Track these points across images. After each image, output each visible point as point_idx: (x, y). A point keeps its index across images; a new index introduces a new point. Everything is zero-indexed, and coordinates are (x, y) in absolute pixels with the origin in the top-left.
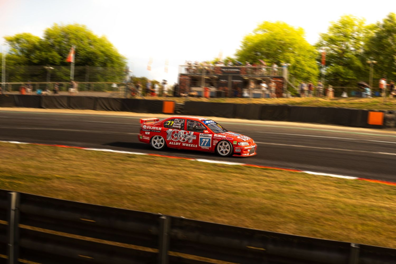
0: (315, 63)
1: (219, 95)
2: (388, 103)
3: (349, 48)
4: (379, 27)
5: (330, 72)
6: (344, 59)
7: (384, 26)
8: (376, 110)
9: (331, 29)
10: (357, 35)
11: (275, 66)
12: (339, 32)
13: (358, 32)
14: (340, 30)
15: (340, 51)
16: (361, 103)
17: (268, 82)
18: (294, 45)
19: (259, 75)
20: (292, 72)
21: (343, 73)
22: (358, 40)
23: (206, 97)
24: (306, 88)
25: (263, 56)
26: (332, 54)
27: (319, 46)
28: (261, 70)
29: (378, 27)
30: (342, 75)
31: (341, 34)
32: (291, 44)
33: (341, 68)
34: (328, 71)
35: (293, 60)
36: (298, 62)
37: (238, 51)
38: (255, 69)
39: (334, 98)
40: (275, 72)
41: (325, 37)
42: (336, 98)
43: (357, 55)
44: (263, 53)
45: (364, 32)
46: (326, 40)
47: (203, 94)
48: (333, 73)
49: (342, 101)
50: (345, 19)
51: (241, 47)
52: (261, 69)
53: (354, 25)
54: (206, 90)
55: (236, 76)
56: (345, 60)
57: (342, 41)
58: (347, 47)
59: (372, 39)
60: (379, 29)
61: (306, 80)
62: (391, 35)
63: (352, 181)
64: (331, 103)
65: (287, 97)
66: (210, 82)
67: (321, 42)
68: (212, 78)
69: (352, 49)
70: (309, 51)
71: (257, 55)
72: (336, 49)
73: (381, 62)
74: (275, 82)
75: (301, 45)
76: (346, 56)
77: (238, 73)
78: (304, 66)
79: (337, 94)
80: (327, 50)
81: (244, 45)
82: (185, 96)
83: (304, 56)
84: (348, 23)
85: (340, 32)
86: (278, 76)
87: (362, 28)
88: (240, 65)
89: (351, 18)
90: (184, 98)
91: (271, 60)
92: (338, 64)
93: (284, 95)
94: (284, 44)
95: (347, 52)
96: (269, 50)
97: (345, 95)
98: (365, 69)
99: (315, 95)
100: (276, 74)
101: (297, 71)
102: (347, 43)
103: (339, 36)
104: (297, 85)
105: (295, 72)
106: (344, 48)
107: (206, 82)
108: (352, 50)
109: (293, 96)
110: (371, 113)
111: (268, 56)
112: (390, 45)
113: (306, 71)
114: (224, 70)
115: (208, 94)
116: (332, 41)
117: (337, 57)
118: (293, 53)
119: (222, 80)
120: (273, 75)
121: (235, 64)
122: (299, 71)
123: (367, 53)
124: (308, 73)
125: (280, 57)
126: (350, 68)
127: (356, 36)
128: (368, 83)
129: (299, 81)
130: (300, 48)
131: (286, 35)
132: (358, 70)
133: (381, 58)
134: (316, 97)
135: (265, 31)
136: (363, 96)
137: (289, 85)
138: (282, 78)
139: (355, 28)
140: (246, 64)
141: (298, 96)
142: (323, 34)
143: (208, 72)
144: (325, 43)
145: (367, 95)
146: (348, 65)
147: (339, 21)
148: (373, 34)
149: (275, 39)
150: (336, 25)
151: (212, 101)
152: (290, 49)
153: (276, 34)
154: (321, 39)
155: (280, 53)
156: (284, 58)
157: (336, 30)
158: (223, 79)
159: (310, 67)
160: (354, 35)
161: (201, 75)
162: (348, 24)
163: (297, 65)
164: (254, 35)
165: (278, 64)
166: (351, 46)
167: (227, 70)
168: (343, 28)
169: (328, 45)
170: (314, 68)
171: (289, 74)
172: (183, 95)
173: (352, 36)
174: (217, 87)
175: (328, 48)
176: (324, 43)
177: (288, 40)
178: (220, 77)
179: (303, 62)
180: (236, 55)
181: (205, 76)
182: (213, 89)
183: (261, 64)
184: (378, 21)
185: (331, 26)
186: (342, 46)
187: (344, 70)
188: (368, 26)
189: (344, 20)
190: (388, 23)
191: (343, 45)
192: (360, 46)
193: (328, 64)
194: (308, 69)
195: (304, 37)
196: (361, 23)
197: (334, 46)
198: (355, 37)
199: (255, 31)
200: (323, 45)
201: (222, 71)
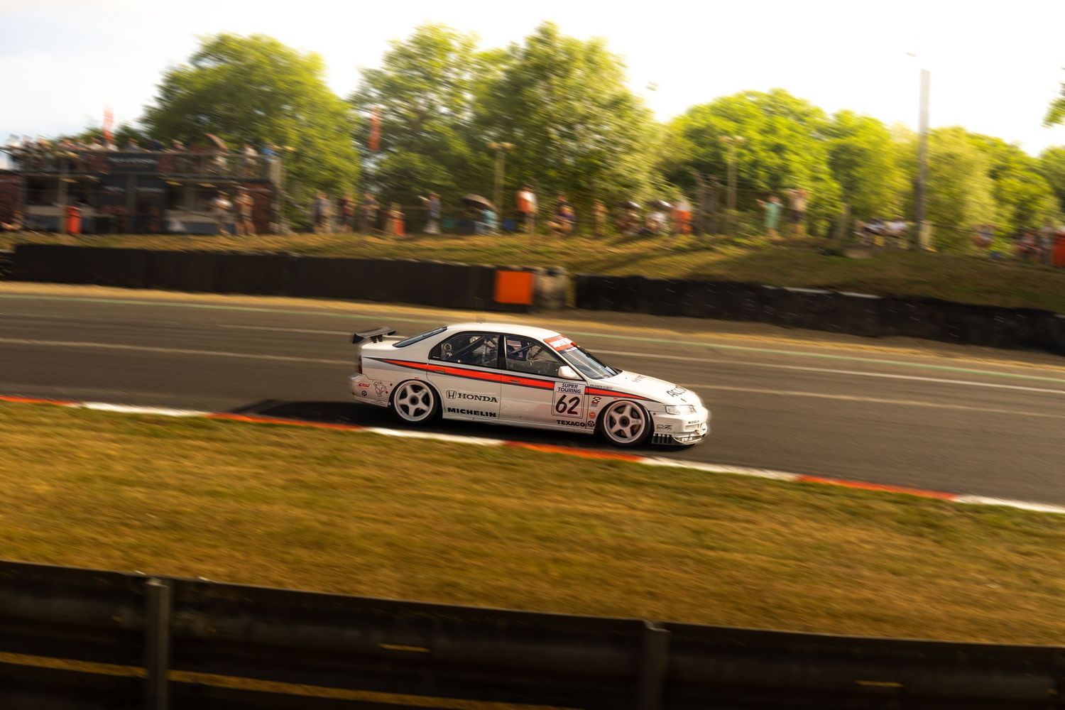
0: (352, 146)
1: (101, 226)
2: (540, 249)
3: (436, 109)
4: (516, 56)
5: (386, 167)
6: (424, 135)
7: (527, 55)
8: (515, 267)
9: (391, 59)
10: (456, 74)
11: (251, 152)
12: (412, 66)
13: (459, 66)
14: (413, 62)
15: (413, 116)
16: (472, 247)
17: (232, 194)
18: (295, 98)
19: (207, 175)
20: (292, 167)
21: (421, 172)
22: (457, 87)
23: (70, 233)
24: (328, 209)
25: (216, 125)
26: (392, 123)
27: (359, 100)
28: (213, 162)
29: (514, 58)
30: (419, 178)
31: (416, 73)
32: (291, 96)
33: (415, 159)
34: (383, 165)
35: (293, 135)
36: (307, 142)
37: (150, 111)
38: (198, 160)
39: (402, 235)
40: (249, 166)
41: (376, 80)
42: (410, 236)
43: (456, 127)
44: (214, 118)
45: (474, 69)
46: (378, 86)
47: (62, 224)
48: (397, 171)
49: (426, 243)
50: (428, 34)
51: (159, 100)
52: (212, 158)
53: (449, 50)
54: (69, 213)
55: (147, 176)
56: (426, 138)
57: (419, 90)
58: (432, 107)
59: (496, 86)
60: (515, 62)
61: (328, 186)
62: (545, 78)
64: (399, 248)
65: (280, 233)
66: (79, 194)
67: (364, 91)
68: (83, 183)
69: (444, 110)
70: (336, 114)
71: (198, 121)
72: (403, 111)
73: (520, 145)
74: (250, 194)
75: (316, 99)
76: (426, 128)
77: (152, 167)
78: (324, 153)
79: (414, 225)
80: (383, 112)
81: (166, 96)
82: (13, 231)
83: (323, 127)
84: (436, 45)
85: (416, 68)
86: (258, 177)
87: (471, 59)
88: (159, 147)
89: (443, 31)
90: (11, 235)
91: (235, 135)
92: (408, 147)
93: (275, 226)
94: (272, 96)
95: (432, 118)
96: (231, 110)
97: (433, 229)
98: (478, 163)
99: (356, 229)
100: (252, 174)
101: (304, 166)
102: (432, 96)
103: (412, 78)
104: (303, 197)
105: (301, 169)
106: (424, 108)
107: (70, 194)
108: (443, 114)
109: (295, 229)
110: (503, 274)
111: (227, 125)
112: (540, 104)
113: (327, 166)
114: (115, 160)
115: (75, 224)
116: (391, 89)
117: (405, 131)
118: (293, 117)
119: (110, 188)
120: (245, 177)
121: (143, 143)
122: (310, 164)
123: (483, 122)
124: (334, 169)
125: (262, 127)
126: (440, 159)
127: (452, 77)
128: (489, 198)
129: (311, 190)
130: (312, 105)
131: (277, 72)
132: (458, 165)
133: (519, 133)
134: (356, 234)
135: (221, 60)
136: (478, 229)
137: (288, 202)
138: (266, 183)
139: (453, 57)
140: (173, 146)
142: (370, 71)
143: (71, 165)
144: (374, 93)
145: (487, 228)
146: (435, 150)
147: (411, 39)
148: (498, 73)
149: (250, 82)
150: (403, 49)
151: (88, 244)
152: (287, 107)
153: (252, 67)
154: (366, 83)
155: (260, 118)
156: (271, 132)
157: (403, 62)
158: (113, 186)
159: (337, 154)
160: (449, 74)
161: (58, 173)
162: (434, 47)
163: (304, 148)
164: (191, 68)
165: (257, 144)
166: (443, 103)
167: (122, 160)
168: (423, 56)
169: (383, 99)
170: (348, 158)
171: (285, 174)
172: (9, 226)
173: (442, 77)
174: (97, 207)
175: (382, 106)
176: (373, 95)
177: (282, 85)
178: (105, 180)
179: (320, 143)
180: (144, 121)
181: (68, 176)
182: (87, 212)
183: (214, 145)
184: (514, 43)
185: (391, 49)
186: (418, 103)
187: (423, 162)
188: (486, 54)
189: (424, 37)
190: (539, 47)
191: (421, 101)
192: (463, 104)
193: (383, 147)
194: (335, 161)
195: (321, 78)
196: (467, 47)
197: (397, 101)
198: (451, 81)
199: (197, 58)
200: (371, 101)
201: (111, 164)
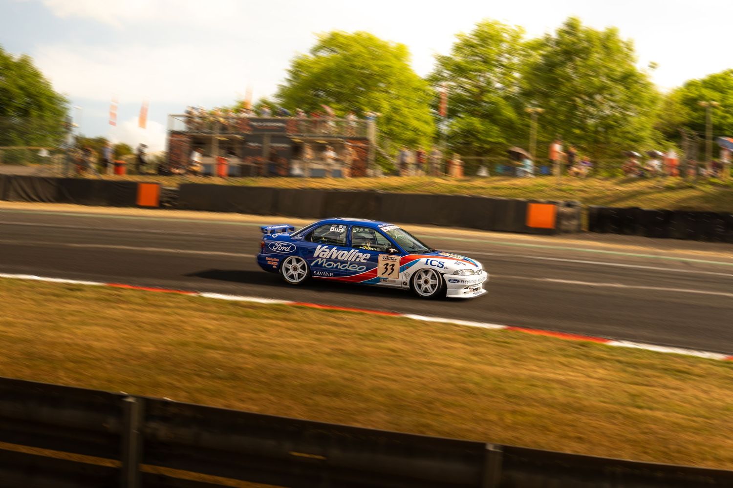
0: (428, 113)
1: (244, 171)
2: (564, 187)
3: (492, 85)
4: (549, 44)
5: (456, 129)
6: (484, 104)
7: (558, 43)
8: (542, 200)
9: (458, 49)
10: (508, 59)
11: (352, 117)
12: (474, 53)
13: (509, 53)
14: (475, 50)
15: (475, 90)
16: (513, 186)
17: (338, 148)
18: (387, 78)
19: (322, 135)
20: (385, 129)
21: (481, 131)
22: (509, 68)
23: (220, 176)
24: (410, 158)
25: (330, 99)
26: (459, 95)
27: (435, 80)
28: (326, 125)
29: (548, 46)
30: (480, 136)
31: (477, 58)
32: (383, 76)
33: (477, 123)
34: (453, 127)
35: (386, 106)
36: (396, 110)
37: (283, 89)
38: (315, 123)
39: (462, 178)
40: (352, 128)
41: (448, 64)
42: (467, 178)
43: (507, 98)
44: (329, 93)
45: (520, 54)
46: (449, 68)
47: (215, 170)
48: (463, 131)
49: (478, 183)
50: (486, 29)
51: (289, 80)
52: (325, 122)
53: (502, 41)
54: (220, 162)
55: (278, 135)
56: (485, 106)
57: (479, 71)
58: (489, 83)
59: (536, 68)
60: (549, 49)
61: (411, 143)
62: (571, 60)
63: (495, 333)
64: (458, 187)
65: (375, 176)
66: (228, 148)
67: (439, 73)
68: (232, 140)
69: (498, 85)
70: (417, 89)
71: (317, 96)
72: (468, 87)
73: (553, 111)
74: (353, 147)
75: (402, 78)
76: (486, 99)
77: (282, 129)
78: (408, 118)
79: (470, 171)
80: (451, 87)
81: (294, 78)
82: (179, 174)
83: (408, 99)
84: (491, 37)
85: (476, 55)
86: (358, 136)
87: (518, 47)
88: (286, 114)
89: (497, 27)
90: (178, 177)
91: (345, 105)
92: (472, 113)
93: (370, 172)
94: (370, 76)
95: (489, 92)
96: (341, 87)
97: (484, 172)
98: (523, 125)
99: (428, 173)
100: (354, 133)
101: (393, 128)
102: (489, 75)
103: (474, 62)
104: (393, 152)
105: (391, 130)
106: (484, 85)
107: (220, 148)
108: (497, 88)
109: (385, 174)
110: (533, 206)
111: (339, 97)
112: (569, 79)
113: (410, 128)
114: (255, 124)
115: (225, 170)
116: (460, 70)
117: (469, 101)
118: (387, 92)
119: (252, 144)
120: (349, 135)
121: (275, 112)
122: (398, 126)
123: (527, 94)
124: (415, 130)
125: (362, 99)
126: (494, 122)
127: (505, 61)
128: (527, 150)
129: (398, 145)
130: (400, 83)
131: (373, 59)
132: (508, 127)
133: (553, 102)
134: (429, 177)
135: (333, 51)
136: (518, 173)
137: (378, 154)
138: (365, 140)
139: (505, 46)
140: (297, 113)
141: (396, 173)
142: (443, 57)
143: (224, 128)
144: (446, 73)
145: (525, 172)
146: (491, 116)
147: (473, 33)
148: (537, 57)
149: (353, 66)
150: (467, 40)
151: (233, 184)
152: (382, 85)
153: (355, 56)
154: (440, 66)
155: (362, 92)
156: (369, 102)
157: (467, 51)
158: (253, 142)
159: (418, 119)
160: (502, 59)
161: (211, 133)
162: (491, 39)
163: (394, 115)
164: (312, 57)
165: (359, 113)
166: (497, 80)
167: (260, 124)
168: (482, 46)
169: (452, 78)
170: (426, 122)
171: (379, 134)
172: (177, 171)
173: (497, 61)
174: (242, 157)
175: (453, 84)
176: (445, 75)
177: (376, 68)
178: (248, 138)
179: (405, 111)
180: (279, 96)
181: (218, 135)
182: (234, 161)
183: (326, 113)
184: (547, 34)
185: (458, 41)
186: (479, 81)
187: (482, 125)
188: (529, 43)
189: (483, 31)
190: (566, 36)
191: (482, 79)
192: (513, 80)
193: (452, 113)
194: (415, 123)
195: (407, 63)
196: (515, 38)
197: (464, 80)
198: (504, 63)
199: (315, 50)
200: (444, 79)
201: (252, 126)
